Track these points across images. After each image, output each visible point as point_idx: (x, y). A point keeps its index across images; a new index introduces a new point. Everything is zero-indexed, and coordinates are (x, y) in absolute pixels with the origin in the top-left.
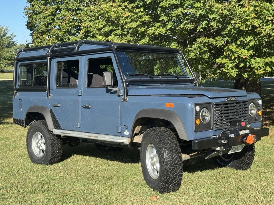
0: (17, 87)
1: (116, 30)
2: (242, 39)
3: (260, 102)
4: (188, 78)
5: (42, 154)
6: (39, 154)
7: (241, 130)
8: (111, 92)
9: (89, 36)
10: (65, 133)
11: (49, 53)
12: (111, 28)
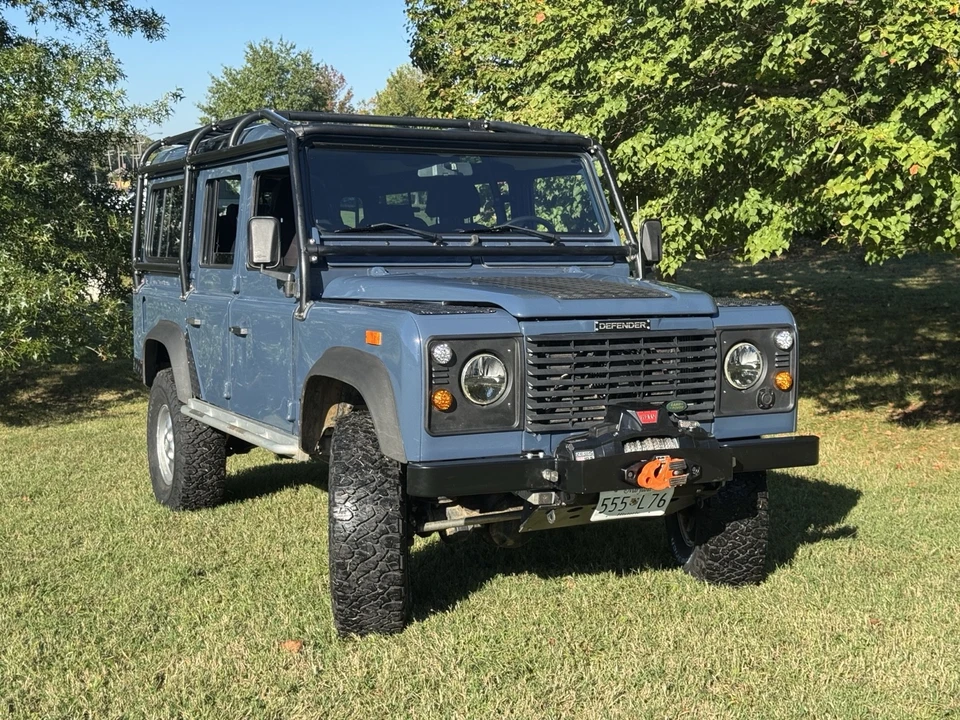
2: (909, 100)
3: (785, 340)
4: (608, 244)
11: (189, 153)
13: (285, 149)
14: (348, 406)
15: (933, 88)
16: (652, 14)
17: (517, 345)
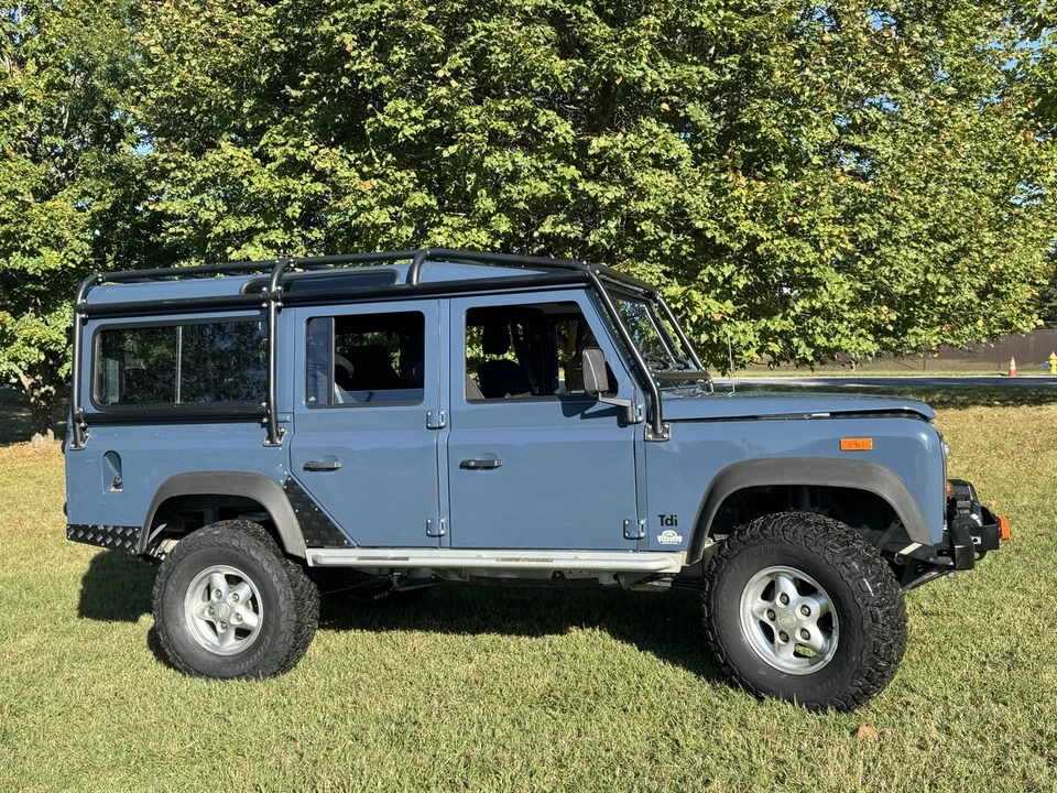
0: (92, 410)
5: (233, 641)
6: (217, 643)
8: (586, 412)
10: (386, 559)
11: (274, 289)
12: (247, 222)
13: (584, 285)
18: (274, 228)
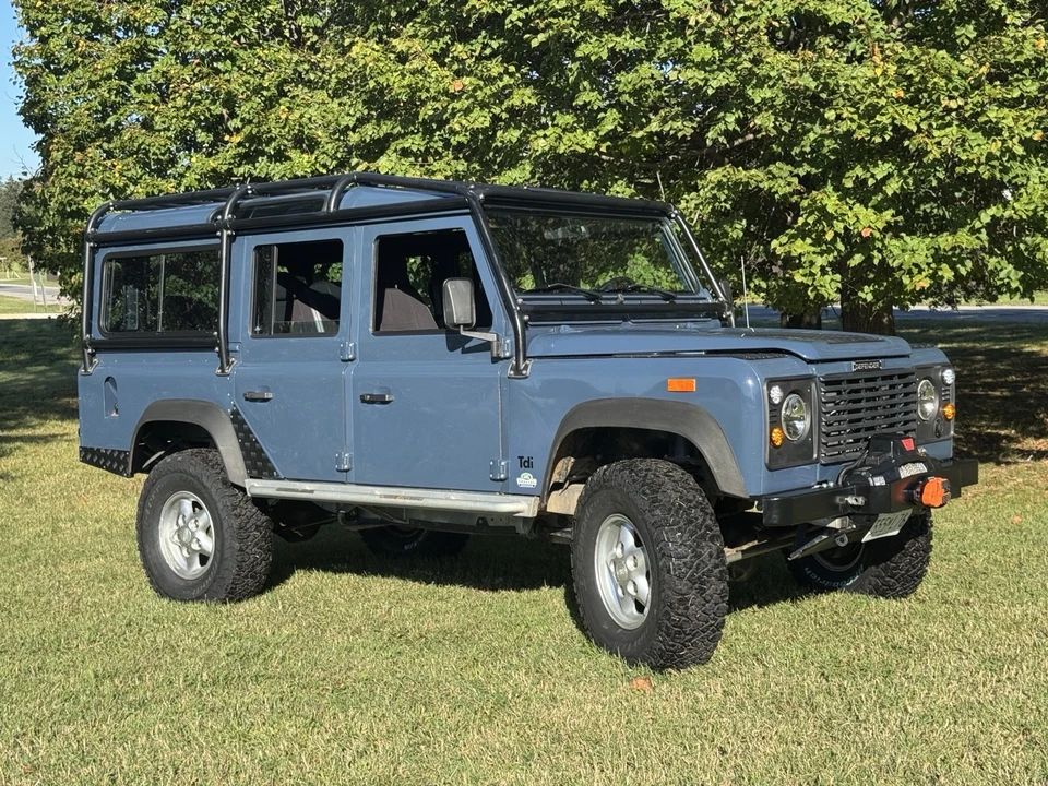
0: (98, 337)
1: (402, 136)
2: (859, 171)
3: (949, 376)
4: (701, 302)
5: (197, 566)
6: (185, 568)
7: (904, 465)
8: (467, 346)
9: (263, 153)
10: (297, 491)
11: (226, 218)
12: (386, 128)
13: (468, 210)
14: (573, 460)
15: (880, 162)
16: (585, 89)
17: (814, 386)
18: (412, 133)
